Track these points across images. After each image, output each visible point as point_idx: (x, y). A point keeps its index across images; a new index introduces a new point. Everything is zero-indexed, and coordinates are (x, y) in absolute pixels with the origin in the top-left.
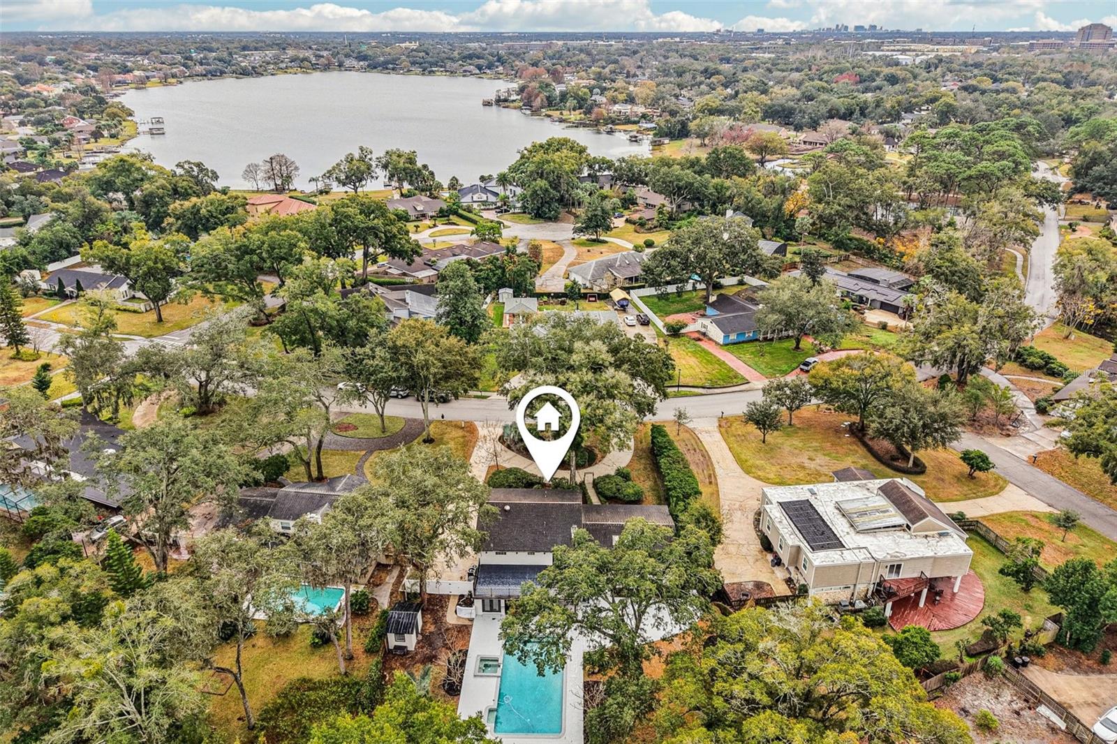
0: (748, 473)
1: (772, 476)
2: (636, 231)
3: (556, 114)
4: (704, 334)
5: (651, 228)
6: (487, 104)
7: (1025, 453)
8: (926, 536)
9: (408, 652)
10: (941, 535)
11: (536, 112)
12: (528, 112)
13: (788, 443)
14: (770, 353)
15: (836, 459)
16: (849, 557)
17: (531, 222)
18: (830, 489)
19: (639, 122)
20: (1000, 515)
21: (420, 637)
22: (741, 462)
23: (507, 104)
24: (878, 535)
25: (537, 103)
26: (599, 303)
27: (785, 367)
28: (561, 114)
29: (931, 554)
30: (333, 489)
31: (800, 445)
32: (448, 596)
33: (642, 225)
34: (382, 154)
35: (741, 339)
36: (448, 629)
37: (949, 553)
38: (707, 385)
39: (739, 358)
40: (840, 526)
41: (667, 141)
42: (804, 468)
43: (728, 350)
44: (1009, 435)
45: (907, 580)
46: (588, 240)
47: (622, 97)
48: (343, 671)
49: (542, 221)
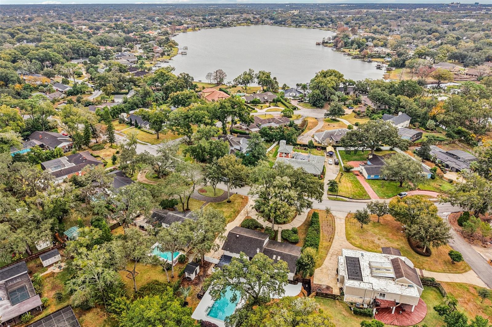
0: (348, 240)
1: (358, 243)
2: (355, 117)
3: (347, 51)
4: (361, 173)
5: (362, 116)
6: (318, 44)
8: (403, 285)
9: (191, 280)
10: (409, 286)
11: (338, 49)
12: (335, 49)
13: (372, 230)
14: (387, 187)
15: (391, 241)
16: (363, 285)
17: (312, 108)
18: (372, 255)
19: (384, 57)
20: (456, 283)
21: (197, 276)
22: (347, 234)
23: (327, 44)
24: (380, 279)
25: (339, 45)
26: (321, 151)
27: (390, 194)
28: (349, 51)
29: (400, 293)
30: (185, 216)
31: (377, 232)
32: (212, 263)
33: (358, 114)
34: (258, 72)
35: (376, 178)
36: (207, 275)
37: (409, 295)
38: (351, 197)
39: (371, 187)
40: (366, 272)
41: (394, 69)
42: (373, 242)
43: (368, 182)
44: (485, 247)
45: (387, 301)
46: (331, 119)
47: (381, 43)
48: (169, 281)
49: (315, 107)
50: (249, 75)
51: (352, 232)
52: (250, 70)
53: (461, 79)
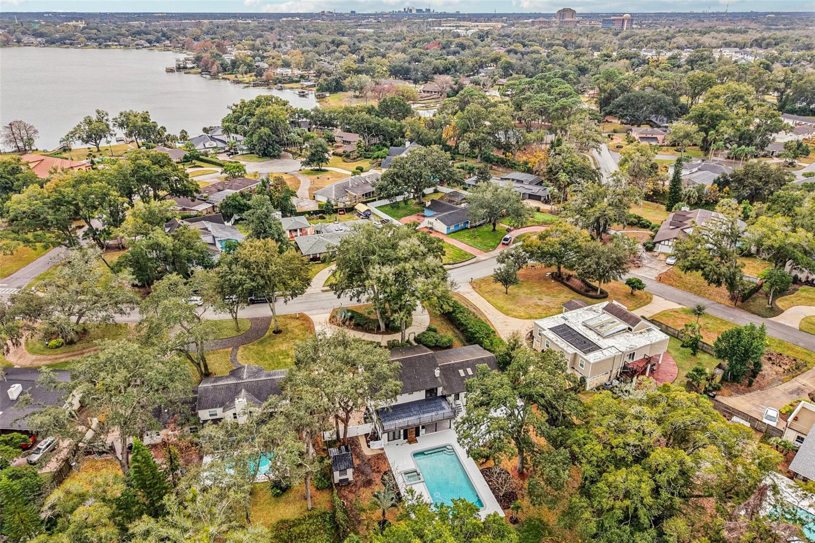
2: (344, 161)
3: (232, 77)
4: (431, 228)
5: (355, 159)
6: (170, 71)
7: (652, 276)
8: (641, 333)
9: (349, 483)
10: (648, 330)
11: (214, 77)
12: (208, 77)
13: (521, 291)
14: (479, 236)
15: (554, 296)
16: (608, 354)
17: (260, 160)
18: (574, 314)
20: (659, 314)
22: (500, 309)
23: (187, 71)
24: (616, 337)
25: (214, 69)
26: (347, 215)
27: (493, 244)
28: (236, 77)
29: (649, 343)
30: (240, 378)
31: (529, 291)
32: (357, 437)
33: (348, 156)
34: (117, 115)
35: (457, 229)
36: (369, 460)
37: (658, 340)
38: (451, 262)
39: (462, 242)
40: (592, 336)
42: (538, 305)
43: (452, 237)
44: (639, 267)
46: (312, 170)
48: (310, 507)
49: (268, 158)
50: (100, 120)
51: (501, 303)
52: (98, 112)
53: (421, 97)
